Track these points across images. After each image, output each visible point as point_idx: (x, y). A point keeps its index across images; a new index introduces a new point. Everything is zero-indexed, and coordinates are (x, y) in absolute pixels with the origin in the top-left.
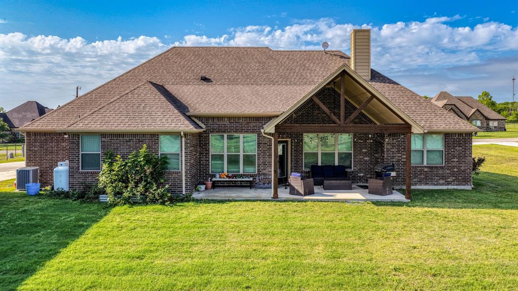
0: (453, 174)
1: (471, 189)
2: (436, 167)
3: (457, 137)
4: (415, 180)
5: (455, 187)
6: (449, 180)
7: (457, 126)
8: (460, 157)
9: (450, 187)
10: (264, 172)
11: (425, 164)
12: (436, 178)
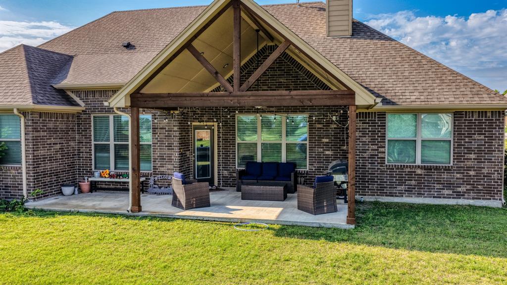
0: (467, 180)
1: (500, 206)
2: (437, 168)
3: (476, 116)
4: (399, 188)
5: (471, 202)
6: (459, 189)
7: (476, 99)
8: (480, 151)
9: (462, 202)
10: (162, 169)
11: (419, 162)
12: (437, 186)
